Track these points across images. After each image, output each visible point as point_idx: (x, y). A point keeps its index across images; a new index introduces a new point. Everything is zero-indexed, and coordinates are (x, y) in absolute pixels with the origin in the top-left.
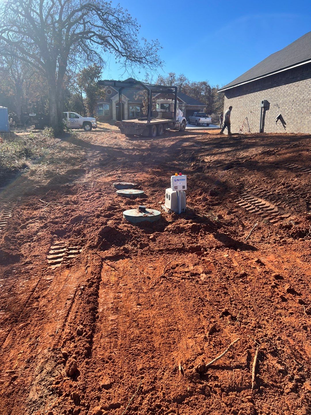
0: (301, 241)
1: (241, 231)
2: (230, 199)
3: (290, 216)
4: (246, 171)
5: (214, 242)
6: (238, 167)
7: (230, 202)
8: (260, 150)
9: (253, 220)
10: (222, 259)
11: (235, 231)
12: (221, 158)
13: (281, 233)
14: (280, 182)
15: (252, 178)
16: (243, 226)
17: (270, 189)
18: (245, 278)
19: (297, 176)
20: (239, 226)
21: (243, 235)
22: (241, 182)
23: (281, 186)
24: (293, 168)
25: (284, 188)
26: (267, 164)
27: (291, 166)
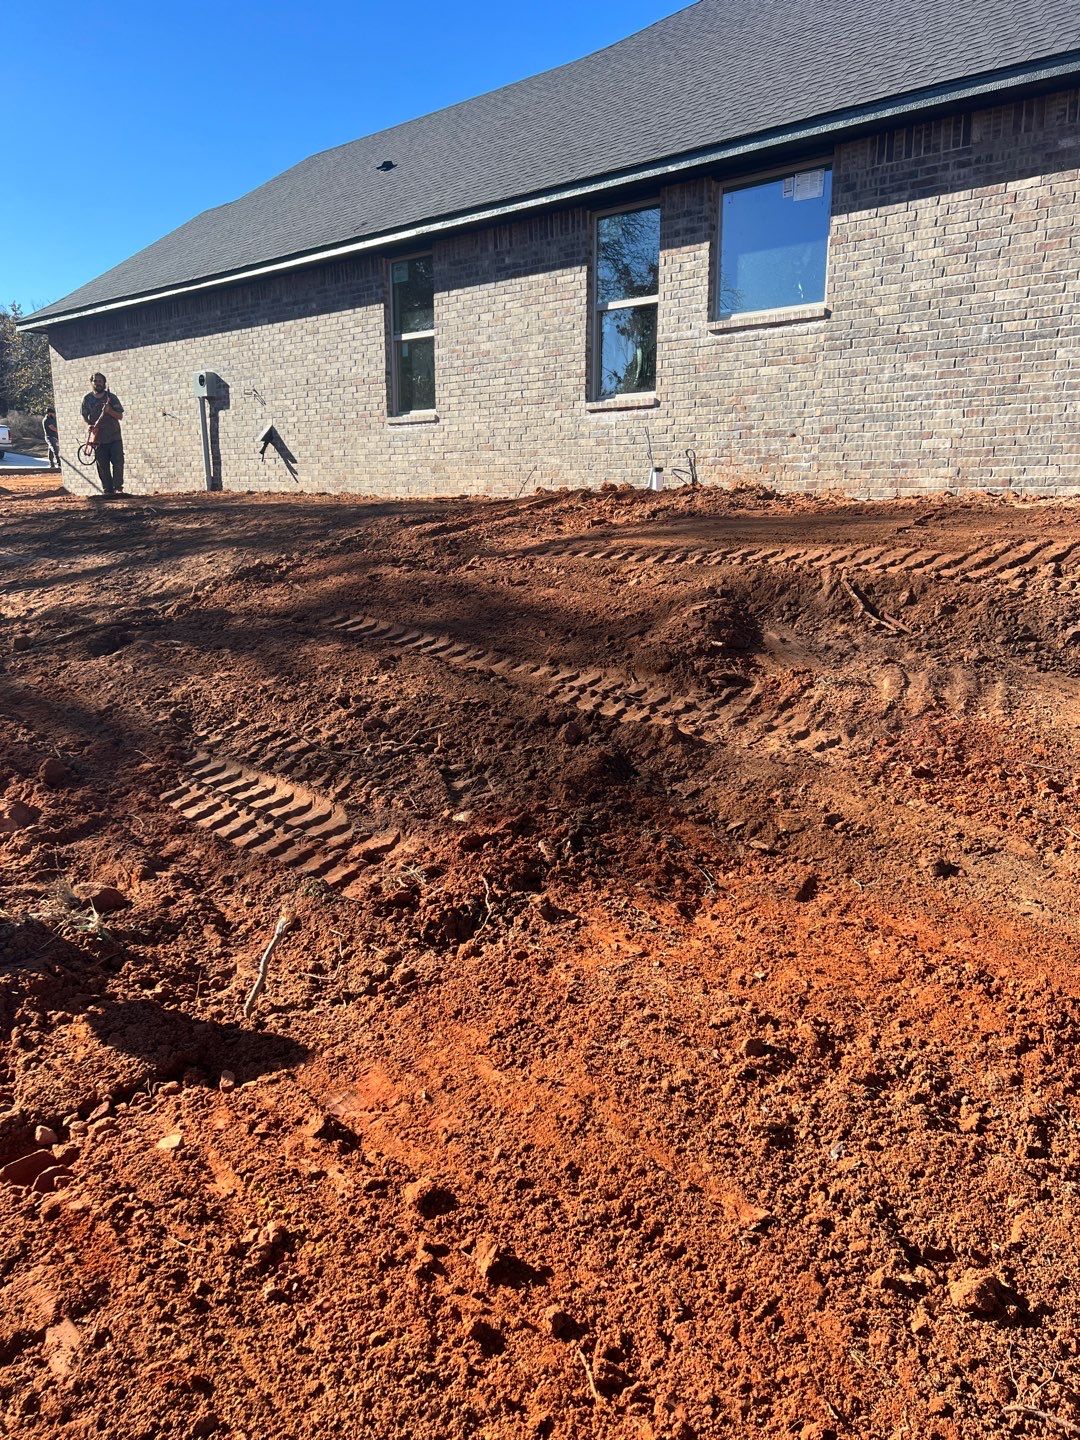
0: (466, 956)
1: (219, 956)
2: (143, 795)
3: (397, 840)
4: (187, 654)
5: (101, 1068)
6: (152, 639)
7: (145, 808)
8: (225, 562)
9: (259, 887)
10: (156, 1171)
11: (190, 965)
12: (72, 599)
13: (385, 936)
14: (330, 696)
15: (217, 685)
16: (223, 927)
17: (298, 728)
18: (285, 1269)
19: (384, 666)
20: (206, 933)
21: (228, 974)
22: (176, 704)
23: (337, 708)
24: (360, 631)
25: (350, 716)
26: (265, 621)
27: (352, 625)
